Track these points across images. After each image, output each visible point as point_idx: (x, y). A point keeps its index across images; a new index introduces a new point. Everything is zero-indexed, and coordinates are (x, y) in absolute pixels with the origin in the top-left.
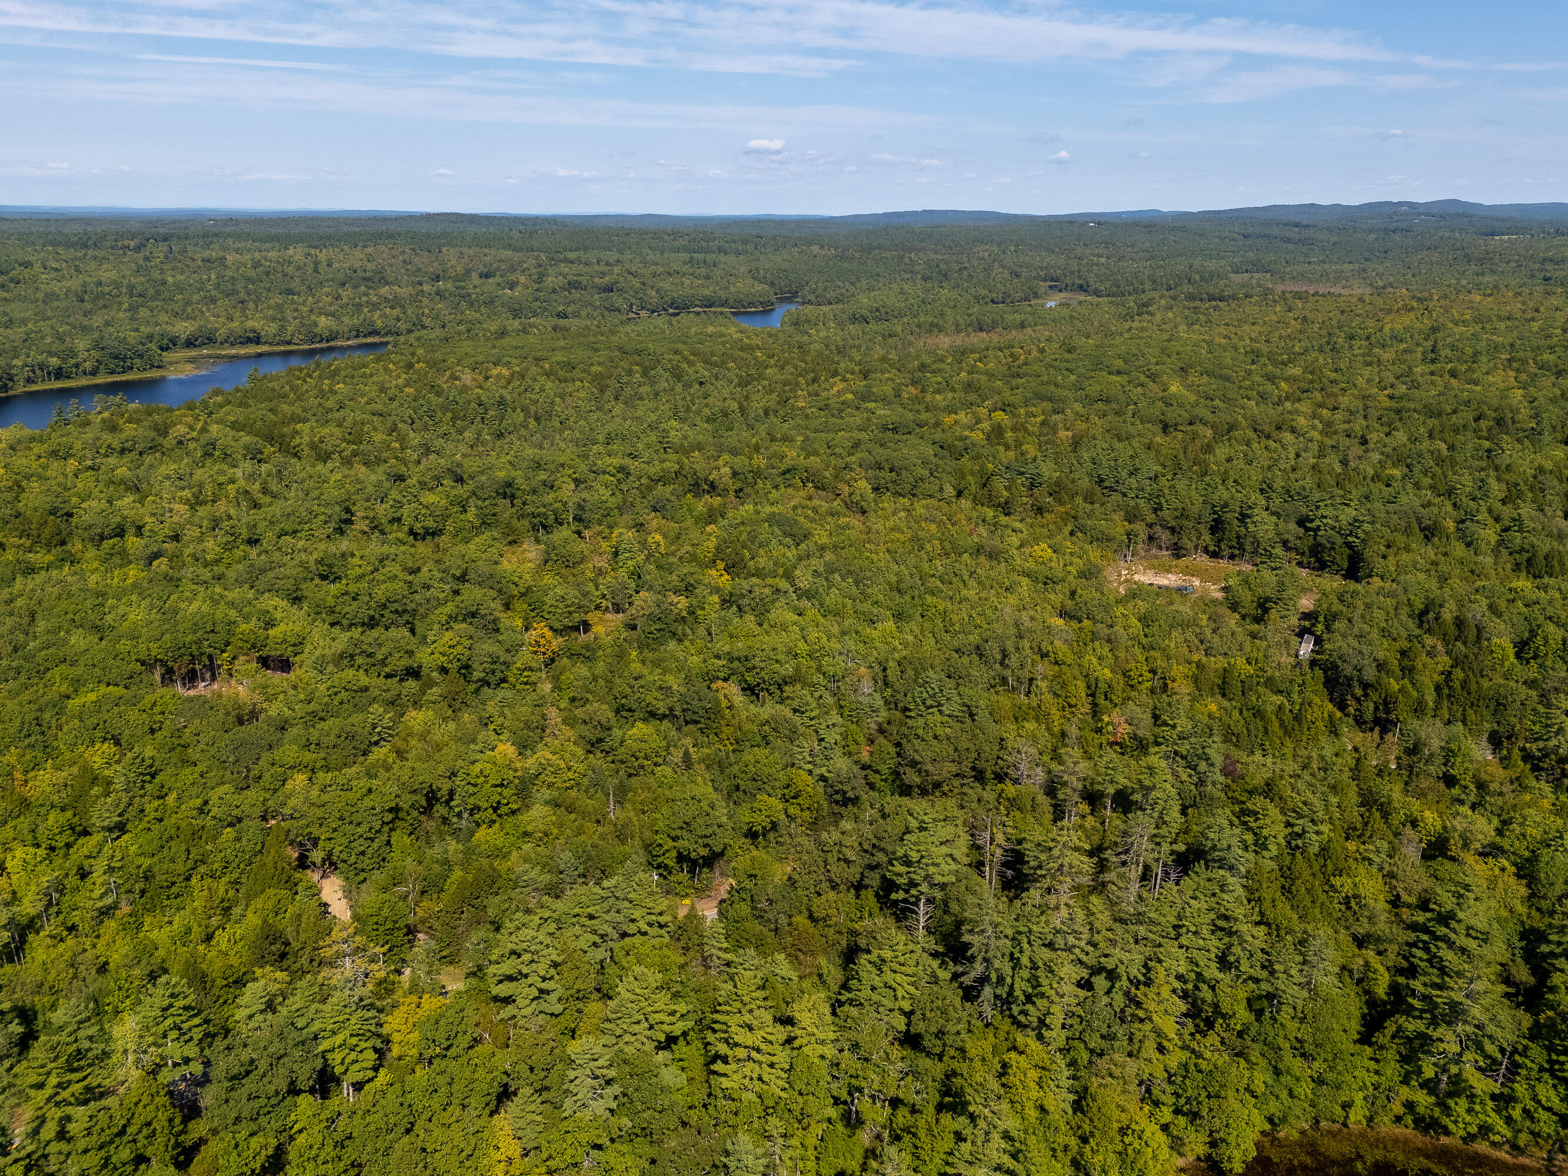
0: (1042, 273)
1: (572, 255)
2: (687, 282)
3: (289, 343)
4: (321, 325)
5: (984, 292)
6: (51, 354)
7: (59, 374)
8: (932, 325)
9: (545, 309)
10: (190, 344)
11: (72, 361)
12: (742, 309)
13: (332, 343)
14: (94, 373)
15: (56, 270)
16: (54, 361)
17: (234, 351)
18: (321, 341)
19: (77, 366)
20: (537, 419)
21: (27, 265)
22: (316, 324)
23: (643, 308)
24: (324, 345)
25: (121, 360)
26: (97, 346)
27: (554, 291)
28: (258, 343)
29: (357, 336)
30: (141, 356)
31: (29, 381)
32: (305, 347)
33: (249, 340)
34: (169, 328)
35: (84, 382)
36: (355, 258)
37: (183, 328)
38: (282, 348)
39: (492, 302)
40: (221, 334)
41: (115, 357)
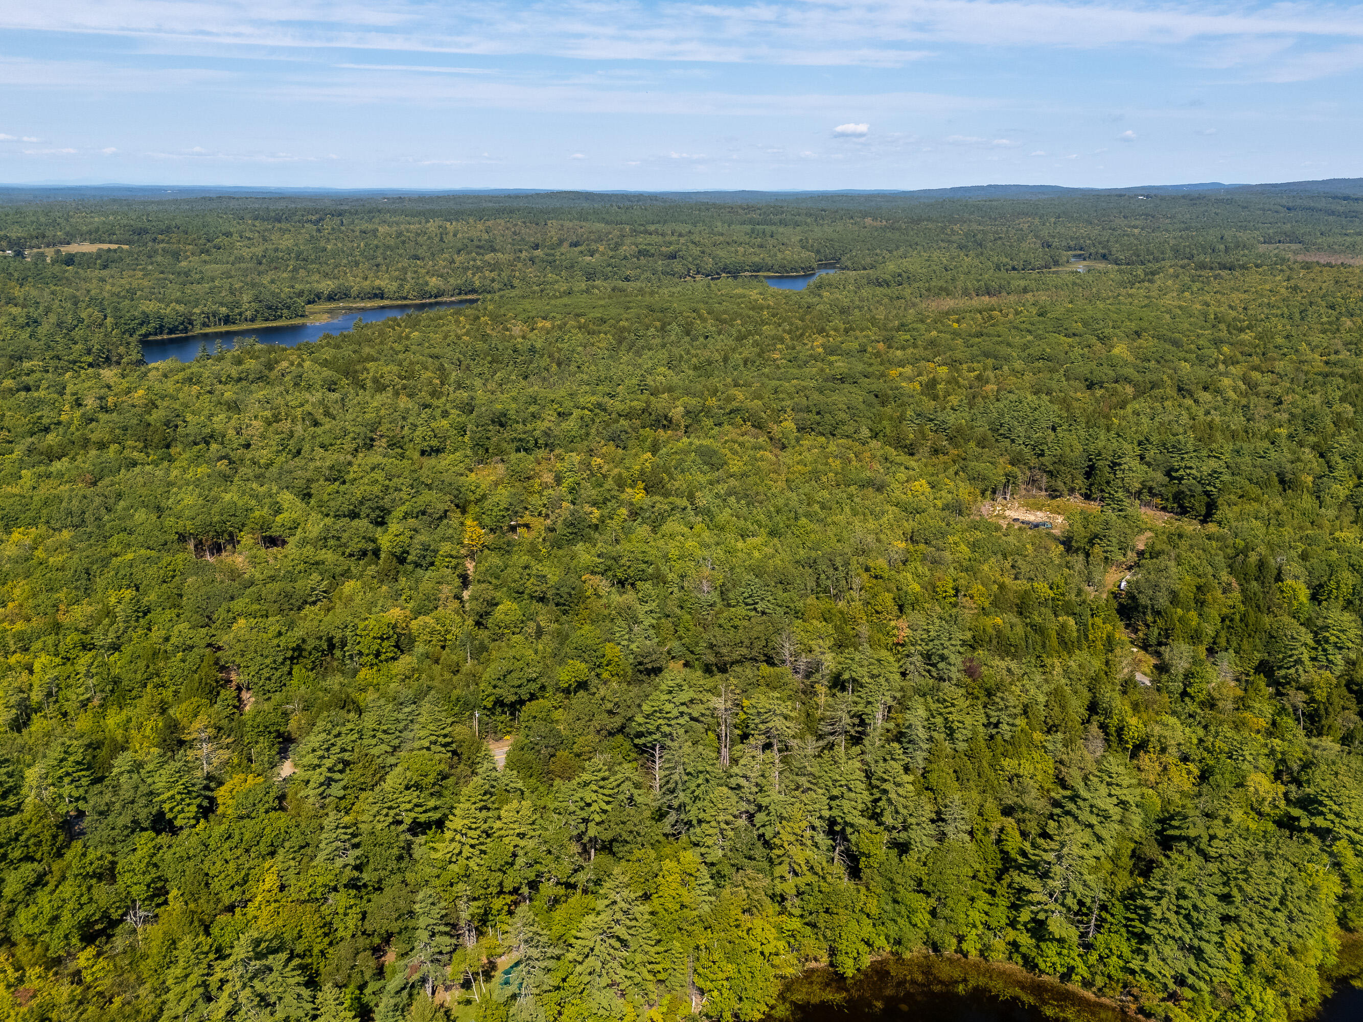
0: (1072, 243)
1: (652, 228)
2: (741, 249)
3: (405, 298)
4: (431, 284)
5: (1005, 260)
6: (222, 304)
7: (227, 320)
8: (941, 289)
9: (615, 273)
10: (331, 298)
11: (237, 311)
12: (784, 274)
13: (439, 299)
14: (253, 320)
15: (249, 239)
16: (224, 310)
17: (363, 305)
18: (430, 297)
19: (240, 314)
20: (559, 364)
21: (228, 234)
22: (427, 284)
23: (698, 273)
24: (433, 300)
25: (273, 311)
26: (257, 299)
27: (625, 258)
28: (382, 298)
29: (460, 294)
30: (289, 308)
31: (205, 325)
32: (417, 302)
33: (376, 296)
34: (315, 285)
35: (244, 326)
36: (477, 230)
37: (326, 286)
38: (399, 302)
39: (572, 267)
40: (355, 291)
41: (270, 308)
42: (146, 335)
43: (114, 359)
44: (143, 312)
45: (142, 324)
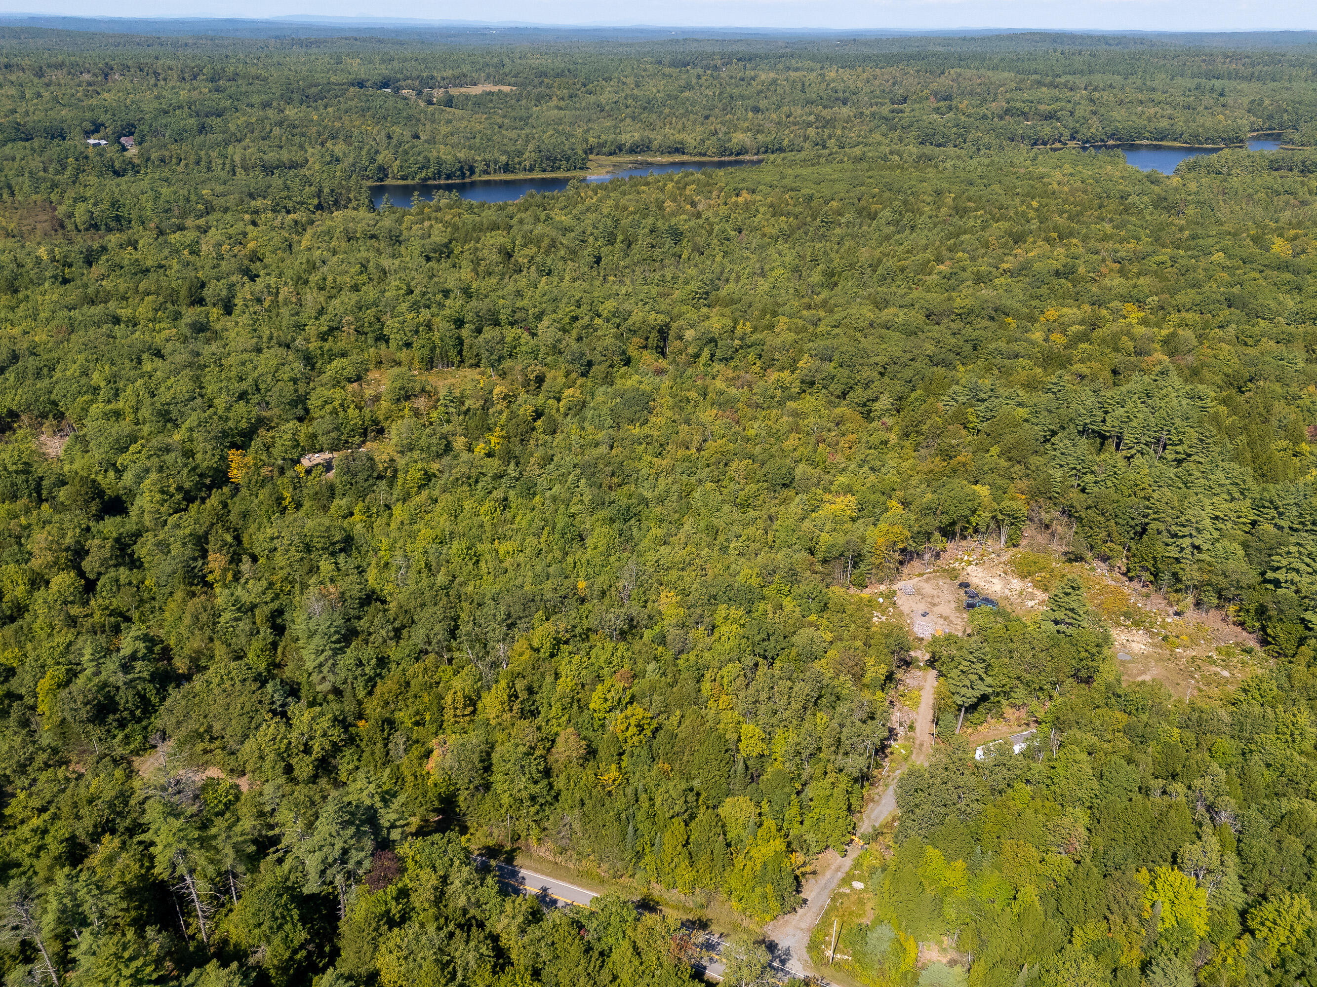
3: (704, 155)
4: (735, 141)
6: (504, 153)
7: (506, 168)
10: (632, 151)
11: (517, 160)
13: (741, 157)
14: (531, 170)
16: (504, 158)
17: (660, 159)
18: (730, 155)
19: (520, 163)
23: (1073, 139)
24: (732, 158)
25: (551, 160)
26: (538, 149)
28: (683, 153)
30: (568, 159)
31: (486, 172)
32: (716, 159)
33: (677, 150)
35: (521, 176)
38: (697, 159)
40: (655, 144)
41: (548, 159)
42: (425, 179)
43: (343, 203)
44: (425, 157)
45: (421, 168)
